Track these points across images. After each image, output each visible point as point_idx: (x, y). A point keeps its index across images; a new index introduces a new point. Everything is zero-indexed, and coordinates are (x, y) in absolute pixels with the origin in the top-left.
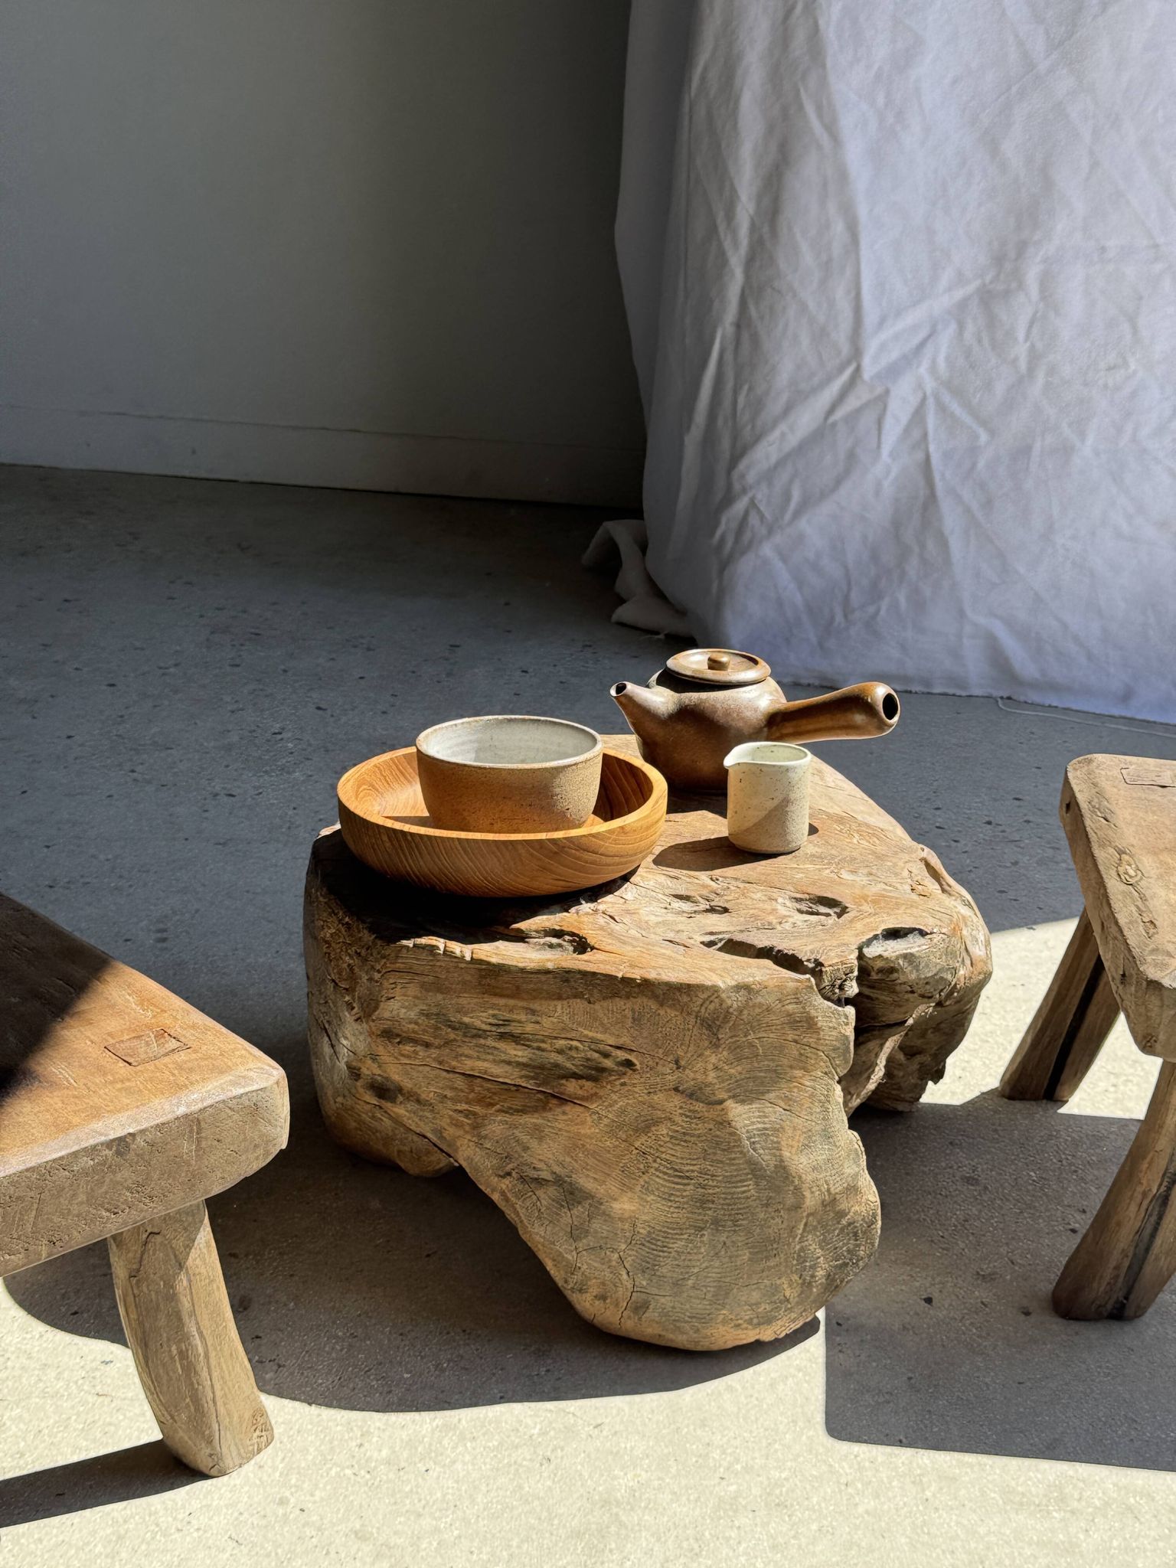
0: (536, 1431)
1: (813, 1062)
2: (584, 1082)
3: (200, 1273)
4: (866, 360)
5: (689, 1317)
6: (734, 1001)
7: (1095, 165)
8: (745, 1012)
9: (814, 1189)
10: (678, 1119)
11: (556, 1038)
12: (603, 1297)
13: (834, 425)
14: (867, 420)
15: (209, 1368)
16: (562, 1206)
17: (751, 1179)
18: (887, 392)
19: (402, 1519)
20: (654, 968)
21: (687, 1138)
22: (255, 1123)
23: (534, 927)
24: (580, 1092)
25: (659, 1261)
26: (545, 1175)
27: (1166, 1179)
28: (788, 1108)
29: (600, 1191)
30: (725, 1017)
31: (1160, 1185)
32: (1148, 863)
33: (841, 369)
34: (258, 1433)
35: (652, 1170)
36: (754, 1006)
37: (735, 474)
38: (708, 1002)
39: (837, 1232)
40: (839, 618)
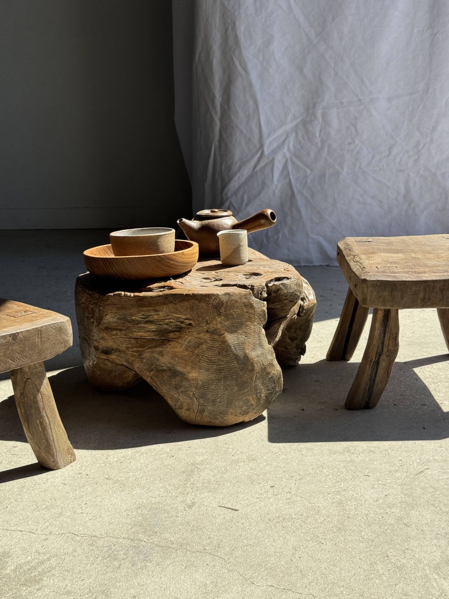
0: (169, 450)
1: (253, 319)
2: (175, 333)
3: (45, 394)
4: (265, 148)
5: (219, 413)
6: (224, 299)
7: (336, 74)
8: (229, 302)
9: (258, 363)
10: (209, 342)
11: (165, 319)
12: (188, 410)
13: (256, 172)
14: (268, 169)
15: (51, 429)
16: (172, 378)
17: (236, 361)
18: (274, 159)
19: (122, 474)
20: (196, 291)
21: (213, 348)
22: (61, 334)
23: (155, 287)
24: (175, 337)
25: (207, 393)
26: (165, 368)
27: (377, 355)
28: (246, 336)
29: (184, 370)
30: (222, 304)
31: (376, 357)
32: (363, 256)
33: (257, 153)
34: (70, 456)
35: (202, 361)
36: (231, 300)
37: (224, 194)
38: (215, 300)
39: (267, 380)
40: (265, 241)
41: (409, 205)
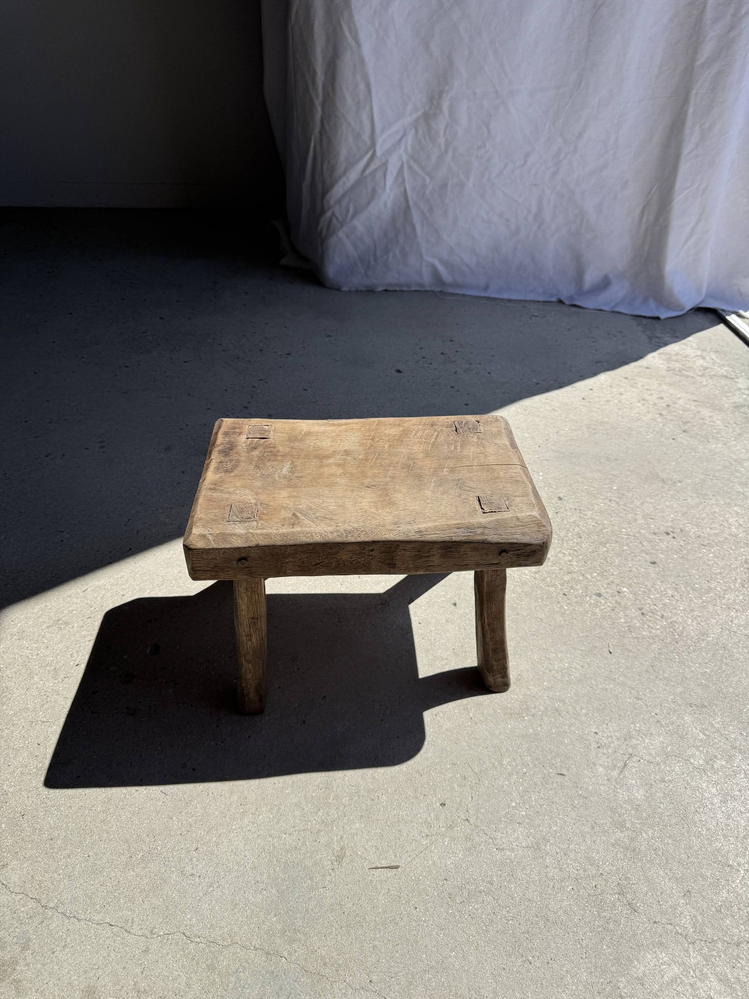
4: (378, 148)
7: (471, 53)
13: (366, 177)
14: (379, 174)
18: (387, 161)
33: (367, 152)
37: (325, 200)
40: (372, 262)
41: (539, 227)
